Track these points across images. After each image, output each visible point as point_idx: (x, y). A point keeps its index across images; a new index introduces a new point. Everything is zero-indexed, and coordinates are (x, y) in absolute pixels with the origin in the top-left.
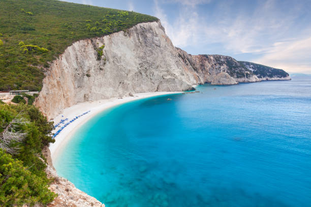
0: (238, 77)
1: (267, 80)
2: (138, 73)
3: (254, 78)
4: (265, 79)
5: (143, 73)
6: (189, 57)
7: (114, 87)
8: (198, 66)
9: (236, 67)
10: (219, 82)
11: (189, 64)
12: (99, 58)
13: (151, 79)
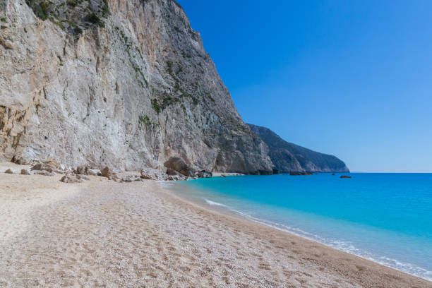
5: (188, 110)
13: (204, 130)
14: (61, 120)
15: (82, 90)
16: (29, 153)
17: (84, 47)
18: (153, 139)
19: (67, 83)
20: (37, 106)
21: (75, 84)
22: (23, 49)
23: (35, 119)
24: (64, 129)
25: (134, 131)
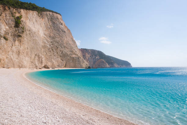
2: (51, 50)
5: (54, 50)
12: (17, 25)
13: (60, 56)
14: (12, 59)
15: (17, 52)
16: (5, 66)
17: (17, 43)
18: (40, 60)
19: (13, 52)
20: (7, 57)
21: (15, 51)
22: (4, 48)
23: (7, 60)
24: (12, 61)
25: (33, 58)
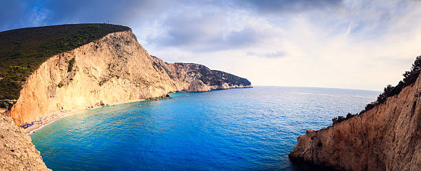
0: (211, 85)
1: (236, 87)
3: (225, 85)
4: (234, 87)
5: (115, 82)
6: (166, 65)
7: (85, 96)
8: (174, 75)
9: (210, 75)
10: (194, 89)
11: (165, 72)
12: (70, 70)
25: (88, 96)
